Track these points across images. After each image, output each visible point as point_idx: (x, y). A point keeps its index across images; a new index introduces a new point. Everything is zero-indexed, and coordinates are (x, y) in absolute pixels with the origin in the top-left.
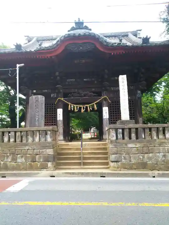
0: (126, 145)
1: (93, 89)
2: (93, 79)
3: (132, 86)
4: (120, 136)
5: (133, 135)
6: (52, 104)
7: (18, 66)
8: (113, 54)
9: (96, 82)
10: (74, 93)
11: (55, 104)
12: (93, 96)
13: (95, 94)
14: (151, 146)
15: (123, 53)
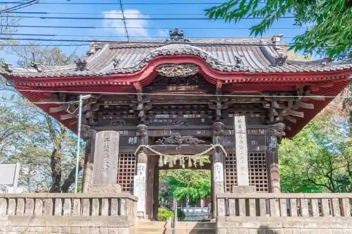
0: (241, 224)
1: (199, 133)
2: (199, 116)
3: (263, 130)
4: (232, 210)
5: (252, 209)
6: (130, 155)
7: (82, 97)
8: (227, 82)
9: (203, 120)
10: (166, 137)
11: (133, 155)
12: (199, 144)
13: (201, 141)
14: (278, 227)
15: (242, 80)
